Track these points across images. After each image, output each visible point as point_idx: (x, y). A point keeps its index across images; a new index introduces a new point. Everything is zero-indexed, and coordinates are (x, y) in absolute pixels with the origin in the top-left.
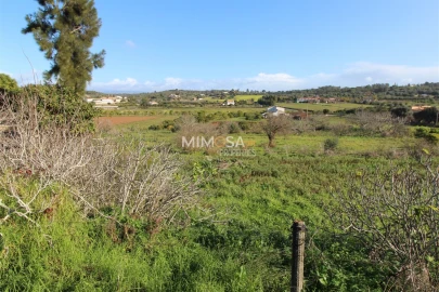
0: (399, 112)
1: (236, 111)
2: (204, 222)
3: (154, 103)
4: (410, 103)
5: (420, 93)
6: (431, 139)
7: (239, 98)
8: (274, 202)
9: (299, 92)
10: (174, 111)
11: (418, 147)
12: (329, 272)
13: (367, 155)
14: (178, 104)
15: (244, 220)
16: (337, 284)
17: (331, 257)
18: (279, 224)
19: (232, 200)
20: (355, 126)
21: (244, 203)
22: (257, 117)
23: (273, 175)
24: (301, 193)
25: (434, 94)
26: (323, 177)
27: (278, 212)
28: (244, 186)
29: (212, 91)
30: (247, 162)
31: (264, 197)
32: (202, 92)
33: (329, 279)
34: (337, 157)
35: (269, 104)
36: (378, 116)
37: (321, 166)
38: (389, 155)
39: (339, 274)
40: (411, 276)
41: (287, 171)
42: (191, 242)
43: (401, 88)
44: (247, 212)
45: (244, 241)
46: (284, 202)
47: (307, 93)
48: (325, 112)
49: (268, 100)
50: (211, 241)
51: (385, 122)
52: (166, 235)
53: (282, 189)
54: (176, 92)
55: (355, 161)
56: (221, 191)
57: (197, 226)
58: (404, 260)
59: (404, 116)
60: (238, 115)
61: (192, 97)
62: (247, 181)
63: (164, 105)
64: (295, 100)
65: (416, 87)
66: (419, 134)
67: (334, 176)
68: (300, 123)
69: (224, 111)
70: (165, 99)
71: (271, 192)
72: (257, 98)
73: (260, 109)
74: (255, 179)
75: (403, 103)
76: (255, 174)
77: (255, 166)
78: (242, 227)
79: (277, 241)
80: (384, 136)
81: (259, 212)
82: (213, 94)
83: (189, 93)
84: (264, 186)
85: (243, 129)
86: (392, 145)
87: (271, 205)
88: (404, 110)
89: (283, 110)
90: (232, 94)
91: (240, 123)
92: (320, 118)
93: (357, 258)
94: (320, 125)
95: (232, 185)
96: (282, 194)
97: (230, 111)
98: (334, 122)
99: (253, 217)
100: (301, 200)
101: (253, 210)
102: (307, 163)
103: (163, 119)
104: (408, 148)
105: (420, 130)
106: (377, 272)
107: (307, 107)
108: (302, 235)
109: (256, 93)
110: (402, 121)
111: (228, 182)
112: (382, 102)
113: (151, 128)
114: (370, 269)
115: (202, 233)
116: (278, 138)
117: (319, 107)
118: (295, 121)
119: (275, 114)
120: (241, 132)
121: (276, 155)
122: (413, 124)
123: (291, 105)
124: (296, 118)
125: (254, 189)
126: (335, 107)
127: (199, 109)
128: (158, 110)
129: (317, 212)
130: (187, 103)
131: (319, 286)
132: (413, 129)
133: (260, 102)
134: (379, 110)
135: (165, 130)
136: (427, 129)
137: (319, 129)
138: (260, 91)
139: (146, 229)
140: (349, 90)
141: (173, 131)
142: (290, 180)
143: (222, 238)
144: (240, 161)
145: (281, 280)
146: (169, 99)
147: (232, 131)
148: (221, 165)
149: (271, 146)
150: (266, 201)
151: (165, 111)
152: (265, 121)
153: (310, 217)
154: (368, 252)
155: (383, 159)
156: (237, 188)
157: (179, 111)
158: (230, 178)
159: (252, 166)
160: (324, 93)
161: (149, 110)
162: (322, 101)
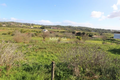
0: (73, 33)
1: (34, 30)
2: (25, 64)
3: (4, 25)
4: (76, 31)
5: (78, 28)
6: (79, 39)
7: (35, 26)
8: (45, 56)
9: (51, 26)
10: (12, 28)
11: (77, 41)
12: (59, 72)
13: (67, 43)
14: (13, 27)
15: (37, 62)
16: (61, 75)
17: (60, 69)
18: (47, 62)
19: (33, 57)
20: (65, 36)
21: (37, 57)
22: (40, 32)
23: (45, 49)
24: (52, 53)
25: (80, 29)
26: (57, 49)
27: (46, 59)
28: (37, 52)
29: (26, 23)
30: (38, 45)
31: (42, 55)
32: (23, 23)
33: (59, 74)
34: (60, 44)
35: (44, 29)
36: (69, 33)
37: (57, 46)
38: (72, 43)
39: (62, 72)
40: (75, 70)
41: (48, 48)
42: (21, 71)
43: (74, 27)
44: (38, 60)
45: (38, 68)
46: (48, 56)
47: (54, 26)
48: (58, 32)
49: (43, 27)
50: (28, 69)
51: (71, 35)
52: (13, 70)
53: (47, 52)
54: (13, 22)
55: (64, 44)
56: (30, 54)
57: (23, 65)
58: (74, 67)
59: (74, 34)
60: (34, 31)
61: (19, 24)
62: (38, 51)
63: (8, 26)
64: (50, 28)
65: (77, 27)
66: (77, 38)
67: (60, 48)
68: (52, 34)
69: (30, 30)
70: (9, 25)
71: (44, 53)
72: (40, 27)
73: (41, 30)
74: (40, 50)
75: (74, 30)
76: (40, 48)
77: (40, 46)
78: (36, 64)
79: (47, 67)
80: (70, 38)
81: (41, 59)
82: (26, 24)
83: (18, 23)
84: (42, 52)
85: (36, 35)
86: (72, 40)
87: (44, 57)
88: (75, 32)
89: (47, 30)
90: (33, 25)
91: (35, 34)
92: (57, 33)
93: (65, 68)
94: (56, 35)
95: (33, 52)
96: (47, 54)
97: (32, 30)
98: (60, 34)
99: (40, 61)
100: (52, 55)
101: (39, 59)
102: (54, 45)
103: (8, 31)
104: (75, 41)
105: (77, 37)
106: (69, 70)
107: (54, 30)
108: (54, 65)
109: (40, 25)
110: (74, 35)
111: (32, 51)
112: (70, 30)
113: (3, 34)
114: (68, 70)
115: (25, 67)
116: (46, 38)
117: (56, 30)
118: (51, 34)
119: (45, 31)
120: (36, 36)
121: (46, 43)
122: (76, 35)
123: (49, 29)
124: (51, 33)
125: (39, 53)
126: (60, 31)
127: (21, 29)
128: (6, 28)
129: (56, 58)
130: (17, 26)
131: (57, 76)
132: (76, 37)
133: (41, 28)
134: (70, 32)
135: (9, 35)
136: (79, 37)
137: (56, 36)
138: (41, 25)
139: (6, 69)
140: (63, 27)
141: (12, 35)
142: (49, 50)
143: (32, 68)
144: (36, 45)
145: (48, 76)
146: (10, 24)
147: (33, 36)
148: (30, 46)
149: (44, 40)
150: (43, 56)
151: (9, 28)
152: (42, 33)
153: (55, 59)
154: (67, 66)
155: (70, 44)
156: (35, 53)
157: (14, 29)
158: (32, 50)
159: (39, 46)
160: (58, 27)
161: (2, 28)
162: (57, 29)
